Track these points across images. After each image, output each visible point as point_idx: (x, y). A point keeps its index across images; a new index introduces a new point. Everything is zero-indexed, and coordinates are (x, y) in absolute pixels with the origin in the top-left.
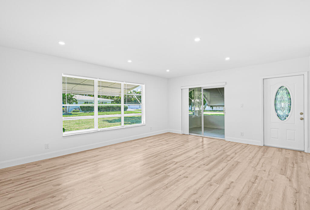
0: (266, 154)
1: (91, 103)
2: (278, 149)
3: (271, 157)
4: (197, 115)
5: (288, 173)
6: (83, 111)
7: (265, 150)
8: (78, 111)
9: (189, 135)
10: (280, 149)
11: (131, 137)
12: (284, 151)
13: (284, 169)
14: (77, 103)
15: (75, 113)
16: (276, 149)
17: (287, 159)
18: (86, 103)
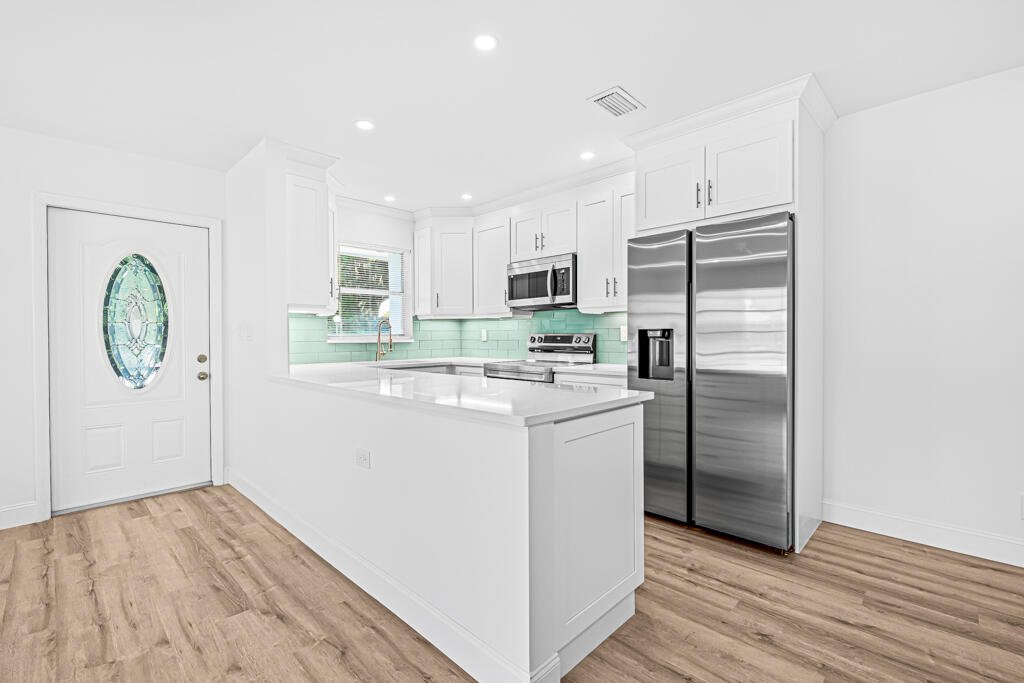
0: (95, 553)
2: (124, 507)
3: (132, 556)
5: (246, 590)
7: (75, 531)
10: (134, 506)
12: (151, 505)
13: (220, 583)
16: (115, 510)
17: (188, 533)
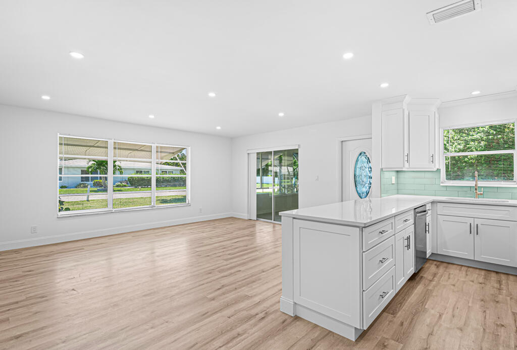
1: (148, 172)
4: (286, 192)
6: (132, 185)
8: (125, 186)
9: (257, 220)
11: (165, 221)
14: (121, 173)
15: (119, 188)
18: (137, 172)
